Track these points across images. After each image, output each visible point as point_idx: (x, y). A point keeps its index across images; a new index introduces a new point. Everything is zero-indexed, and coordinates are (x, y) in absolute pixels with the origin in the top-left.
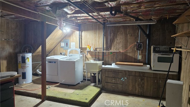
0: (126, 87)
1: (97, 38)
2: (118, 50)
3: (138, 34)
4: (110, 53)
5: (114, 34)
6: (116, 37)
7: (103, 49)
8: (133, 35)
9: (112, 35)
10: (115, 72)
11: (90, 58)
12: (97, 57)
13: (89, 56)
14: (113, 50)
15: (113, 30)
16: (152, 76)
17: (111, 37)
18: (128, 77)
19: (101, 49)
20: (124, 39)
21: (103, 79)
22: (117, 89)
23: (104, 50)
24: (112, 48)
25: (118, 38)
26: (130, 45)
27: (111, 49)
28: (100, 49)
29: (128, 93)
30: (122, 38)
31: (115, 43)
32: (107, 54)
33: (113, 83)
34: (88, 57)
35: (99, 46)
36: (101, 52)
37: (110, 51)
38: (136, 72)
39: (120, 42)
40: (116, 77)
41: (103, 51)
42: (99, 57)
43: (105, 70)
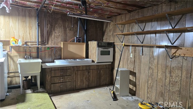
0: (75, 83)
1: (28, 29)
2: (57, 44)
3: (76, 29)
4: (46, 49)
5: (51, 25)
6: (54, 29)
7: (37, 43)
8: (72, 29)
9: (49, 27)
10: (63, 70)
11: (16, 56)
12: (28, 54)
13: (14, 53)
14: (50, 45)
15: (50, 21)
16: (96, 68)
17: (48, 29)
18: (77, 73)
19: (35, 43)
20: (63, 32)
21: (48, 81)
22: (66, 88)
23: (39, 44)
24: (50, 42)
25: (56, 31)
26: (69, 40)
27: (48, 43)
28: (32, 43)
29: (76, 89)
30: (61, 31)
31: (53, 36)
32: (43, 49)
33: (61, 82)
34: (12, 55)
35: (30, 39)
36: (34, 47)
37: (47, 46)
38: (84, 66)
39: (59, 36)
40: (64, 75)
41: (37, 46)
42: (30, 54)
43: (51, 69)
